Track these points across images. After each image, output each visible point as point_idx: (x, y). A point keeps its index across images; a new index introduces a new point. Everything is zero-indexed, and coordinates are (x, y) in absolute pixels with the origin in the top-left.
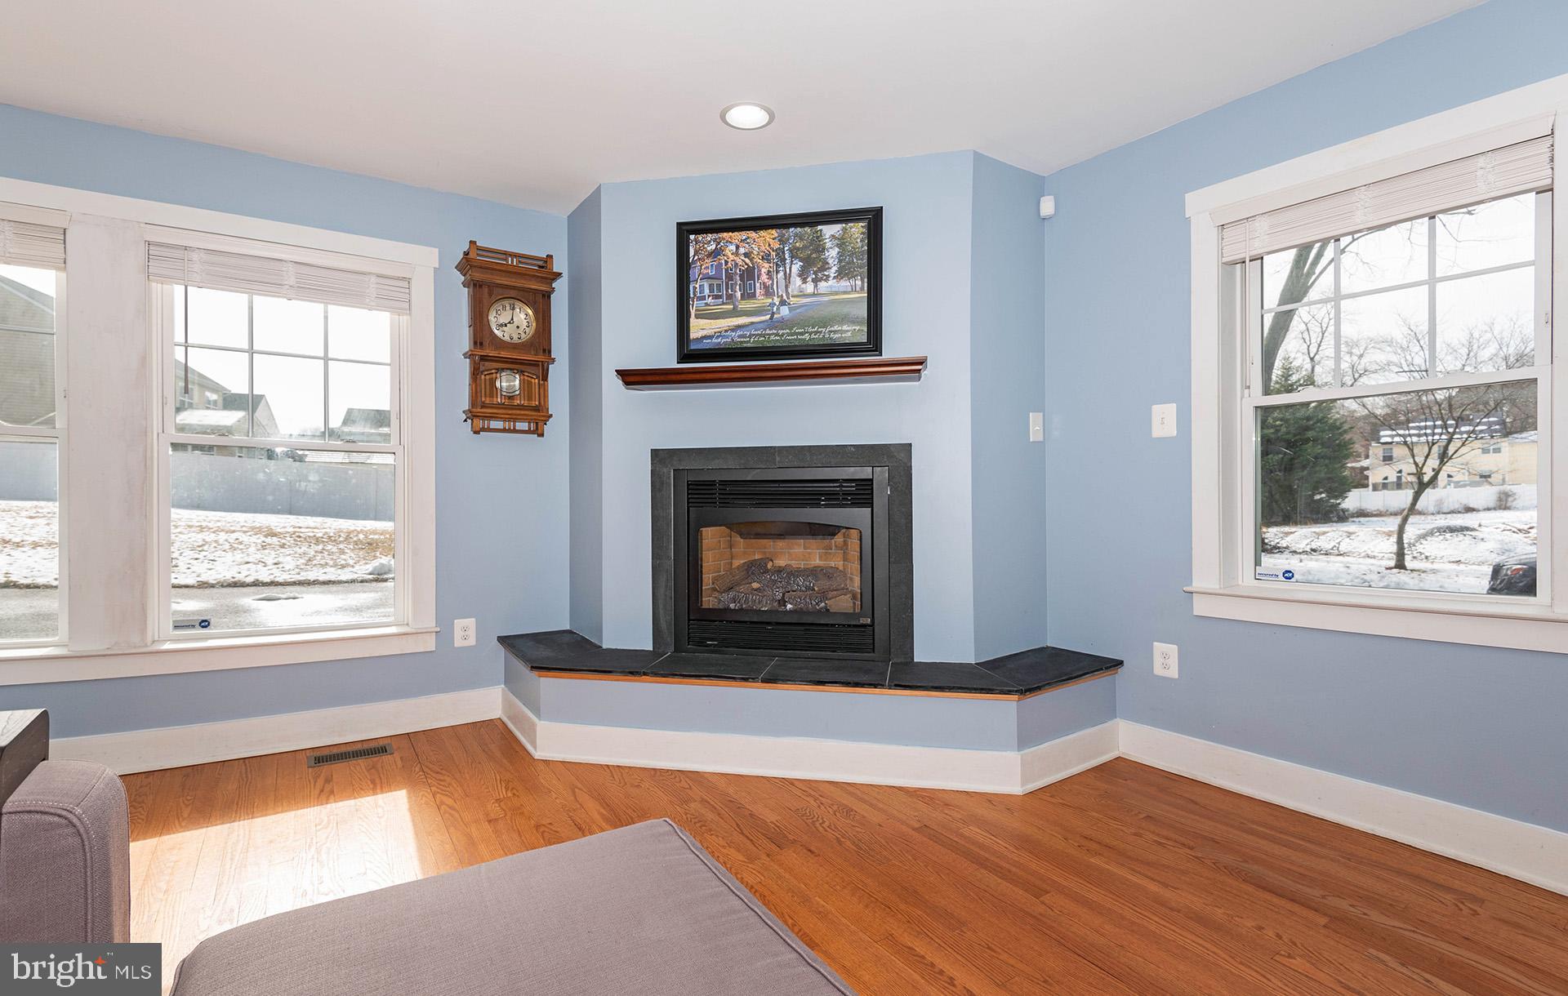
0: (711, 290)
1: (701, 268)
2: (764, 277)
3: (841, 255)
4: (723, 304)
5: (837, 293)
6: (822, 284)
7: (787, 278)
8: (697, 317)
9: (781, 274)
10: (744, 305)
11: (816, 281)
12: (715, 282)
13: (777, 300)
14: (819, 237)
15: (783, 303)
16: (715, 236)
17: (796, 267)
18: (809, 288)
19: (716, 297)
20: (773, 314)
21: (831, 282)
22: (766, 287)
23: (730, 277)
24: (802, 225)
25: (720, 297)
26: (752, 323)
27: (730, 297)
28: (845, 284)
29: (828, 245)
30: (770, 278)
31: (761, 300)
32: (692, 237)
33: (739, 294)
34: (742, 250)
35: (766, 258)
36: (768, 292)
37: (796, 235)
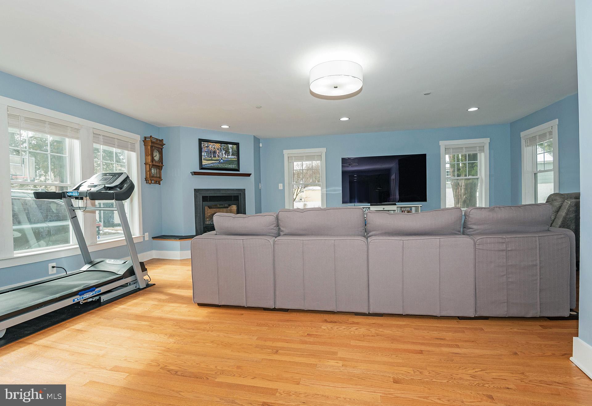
0: (207, 154)
1: (204, 149)
2: (218, 153)
3: (232, 151)
4: (209, 158)
5: (232, 158)
6: (229, 156)
7: (222, 154)
8: (204, 160)
9: (221, 153)
10: (214, 159)
11: (228, 155)
12: (208, 153)
13: (220, 158)
14: (228, 147)
15: (221, 159)
16: (207, 143)
17: (224, 152)
18: (226, 157)
19: (208, 156)
20: (220, 161)
21: (231, 156)
22: (218, 155)
23: (211, 152)
24: (225, 144)
25: (209, 156)
26: (215, 163)
27: (211, 156)
28: (233, 157)
29: (230, 149)
30: (219, 154)
31: (217, 158)
32: (202, 142)
33: (213, 156)
34: (213, 147)
35: (218, 149)
36: (219, 157)
37: (224, 145)
